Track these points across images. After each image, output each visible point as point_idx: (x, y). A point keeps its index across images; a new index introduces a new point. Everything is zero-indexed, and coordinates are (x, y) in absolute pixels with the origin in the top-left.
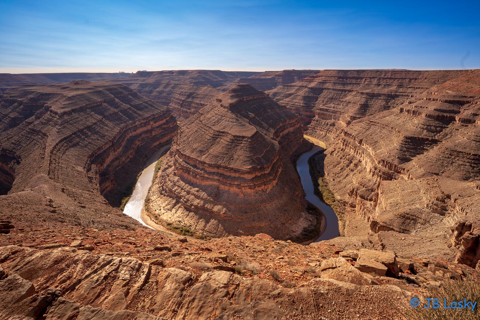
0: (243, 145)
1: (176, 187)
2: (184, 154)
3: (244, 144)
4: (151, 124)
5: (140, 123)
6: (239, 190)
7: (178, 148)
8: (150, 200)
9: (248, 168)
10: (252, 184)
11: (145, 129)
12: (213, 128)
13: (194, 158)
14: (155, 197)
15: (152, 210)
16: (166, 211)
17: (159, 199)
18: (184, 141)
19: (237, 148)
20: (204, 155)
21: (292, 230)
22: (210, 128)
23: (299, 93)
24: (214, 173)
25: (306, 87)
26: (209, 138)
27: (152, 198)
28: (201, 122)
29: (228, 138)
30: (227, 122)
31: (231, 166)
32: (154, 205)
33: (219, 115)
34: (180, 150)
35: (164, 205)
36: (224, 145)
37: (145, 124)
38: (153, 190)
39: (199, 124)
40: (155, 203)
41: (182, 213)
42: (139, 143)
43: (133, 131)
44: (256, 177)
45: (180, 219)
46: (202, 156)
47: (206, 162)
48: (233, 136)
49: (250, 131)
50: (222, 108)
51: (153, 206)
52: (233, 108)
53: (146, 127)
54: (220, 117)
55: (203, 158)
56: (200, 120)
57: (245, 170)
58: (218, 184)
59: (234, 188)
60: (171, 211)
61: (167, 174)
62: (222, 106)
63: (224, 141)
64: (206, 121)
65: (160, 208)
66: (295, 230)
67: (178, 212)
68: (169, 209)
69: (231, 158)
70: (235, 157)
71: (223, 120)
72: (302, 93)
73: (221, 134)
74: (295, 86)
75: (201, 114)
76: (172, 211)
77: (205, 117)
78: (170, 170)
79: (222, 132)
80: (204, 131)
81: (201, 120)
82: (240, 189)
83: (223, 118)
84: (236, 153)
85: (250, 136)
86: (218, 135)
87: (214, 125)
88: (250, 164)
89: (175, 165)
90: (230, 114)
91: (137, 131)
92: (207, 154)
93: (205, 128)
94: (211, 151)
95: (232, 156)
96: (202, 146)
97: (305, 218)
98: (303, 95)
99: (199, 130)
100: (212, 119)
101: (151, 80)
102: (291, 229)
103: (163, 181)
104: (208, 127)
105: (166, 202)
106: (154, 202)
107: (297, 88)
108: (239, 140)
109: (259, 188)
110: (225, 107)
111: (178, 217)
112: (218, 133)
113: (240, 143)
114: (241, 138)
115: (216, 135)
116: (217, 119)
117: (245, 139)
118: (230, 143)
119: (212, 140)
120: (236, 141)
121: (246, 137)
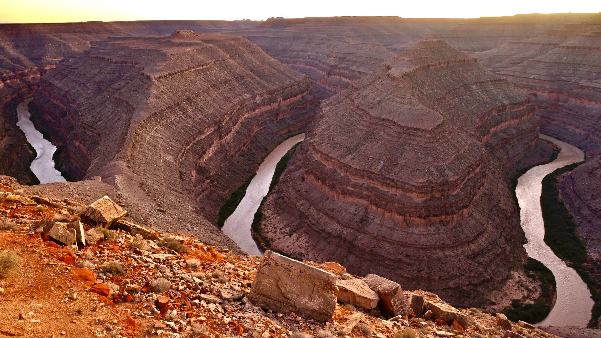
0: (415, 143)
2: (320, 150)
4: (279, 101)
5: (262, 98)
7: (312, 141)
8: (263, 216)
9: (420, 181)
11: (268, 108)
12: (371, 112)
13: (334, 158)
14: (270, 212)
15: (263, 231)
16: (282, 236)
17: (276, 215)
19: (406, 147)
20: (350, 154)
21: (489, 300)
22: (365, 111)
24: (363, 184)
26: (362, 128)
27: (266, 213)
28: (353, 101)
31: (391, 176)
32: (267, 224)
34: (314, 144)
36: (384, 141)
37: (270, 102)
38: (268, 201)
39: (349, 104)
40: (269, 222)
41: (306, 242)
42: (258, 129)
43: (251, 110)
44: (432, 198)
45: (303, 252)
46: (347, 156)
47: (352, 166)
48: (401, 127)
50: (388, 81)
51: (265, 225)
53: (270, 105)
55: (348, 159)
56: (351, 99)
57: (414, 184)
58: (368, 202)
59: (393, 213)
60: (290, 237)
62: (389, 76)
63: (385, 135)
64: (360, 100)
65: (274, 230)
66: (494, 301)
67: (300, 239)
68: (287, 233)
70: (402, 161)
73: (382, 122)
75: (355, 88)
76: (292, 237)
77: (359, 94)
78: (297, 173)
79: (383, 120)
80: (355, 116)
81: (353, 98)
82: (401, 215)
83: (389, 96)
85: (430, 129)
86: (377, 124)
87: (372, 108)
89: (305, 166)
91: (257, 110)
92: (355, 154)
93: (358, 111)
94: (362, 148)
95: (395, 160)
96: (350, 139)
97: (518, 282)
100: (370, 98)
102: (487, 298)
104: (363, 110)
108: (409, 135)
109: (435, 218)
110: (394, 79)
111: (299, 246)
112: (377, 121)
113: (411, 140)
114: (413, 132)
115: (373, 123)
116: (378, 98)
117: (419, 133)
118: (395, 139)
119: (365, 132)
120: (404, 136)
121: (423, 130)
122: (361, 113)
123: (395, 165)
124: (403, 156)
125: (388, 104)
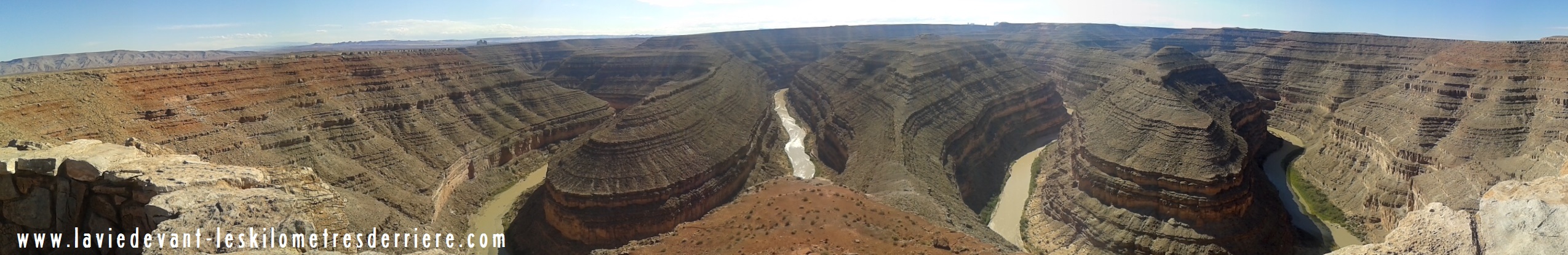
0: (1195, 141)
1: (1078, 208)
3: (1199, 139)
6: (1196, 214)
7: (1083, 145)
8: (1029, 223)
9: (1210, 177)
10: (1217, 204)
12: (1139, 114)
13: (1111, 163)
14: (1035, 220)
17: (1044, 223)
18: (1091, 133)
19: (1186, 145)
20: (1129, 157)
22: (1133, 114)
23: (1254, 64)
24: (1150, 186)
25: (1263, 55)
26: (1134, 130)
27: (1031, 221)
28: (1114, 105)
29: (1170, 131)
30: (1162, 106)
31: (1179, 175)
33: (1145, 94)
34: (1086, 148)
35: (1054, 234)
36: (1162, 142)
39: (1110, 108)
40: (1038, 230)
44: (1222, 191)
46: (1125, 159)
47: (1135, 168)
48: (1178, 127)
49: (1202, 120)
50: (1150, 84)
52: (1167, 82)
54: (1148, 97)
55: (1128, 162)
56: (1111, 103)
57: (1205, 180)
59: (1187, 211)
61: (1059, 183)
62: (1148, 80)
63: (1162, 135)
64: (1122, 103)
65: (1046, 240)
69: (1178, 162)
70: (1185, 160)
71: (1155, 102)
72: (1259, 63)
73: (1155, 124)
74: (1246, 53)
75: (1108, 92)
77: (1119, 97)
78: (1064, 178)
79: (1156, 122)
80: (1123, 119)
81: (1113, 102)
82: (1197, 212)
83: (1155, 99)
84: (1185, 153)
85: (1206, 127)
86: (1151, 126)
87: (1139, 110)
88: (1212, 171)
89: (1075, 170)
90: (1165, 93)
92: (1134, 157)
93: (1124, 114)
94: (1140, 150)
95: (1179, 159)
96: (1124, 142)
98: (1260, 66)
99: (1112, 118)
100: (1134, 101)
101: (1020, 36)
103: (1051, 194)
104: (1129, 113)
105: (1058, 230)
106: (1036, 227)
107: (1249, 55)
108: (1188, 134)
110: (1154, 83)
112: (1150, 122)
113: (1190, 139)
114: (1190, 131)
115: (1145, 126)
116: (1143, 101)
117: (1197, 132)
118: (1172, 139)
119: (1139, 134)
120: (1183, 136)
121: (1200, 129)
122: (1129, 115)
123: (1181, 164)
124: (1186, 155)
125: (1155, 106)
